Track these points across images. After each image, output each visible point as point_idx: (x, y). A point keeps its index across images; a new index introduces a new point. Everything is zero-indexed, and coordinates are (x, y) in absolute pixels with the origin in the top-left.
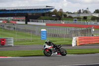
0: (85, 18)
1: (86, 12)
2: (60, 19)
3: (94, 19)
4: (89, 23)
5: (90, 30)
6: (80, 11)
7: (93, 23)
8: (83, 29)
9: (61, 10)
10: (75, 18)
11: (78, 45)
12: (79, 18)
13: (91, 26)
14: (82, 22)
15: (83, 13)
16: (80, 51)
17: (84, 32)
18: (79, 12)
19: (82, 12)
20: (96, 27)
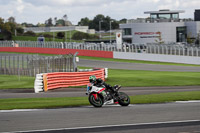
0: (60, 36)
1: (63, 23)
2: (10, 37)
3: (78, 36)
4: (69, 45)
5: (71, 59)
6: (50, 20)
7: (76, 45)
8: (56, 57)
9: (12, 19)
10: (40, 35)
11: (46, 89)
12: (48, 36)
13: (72, 51)
14: (54, 43)
15: (57, 25)
16: (50, 102)
17: (58, 64)
18: (49, 23)
19: (54, 23)
20: (83, 54)
